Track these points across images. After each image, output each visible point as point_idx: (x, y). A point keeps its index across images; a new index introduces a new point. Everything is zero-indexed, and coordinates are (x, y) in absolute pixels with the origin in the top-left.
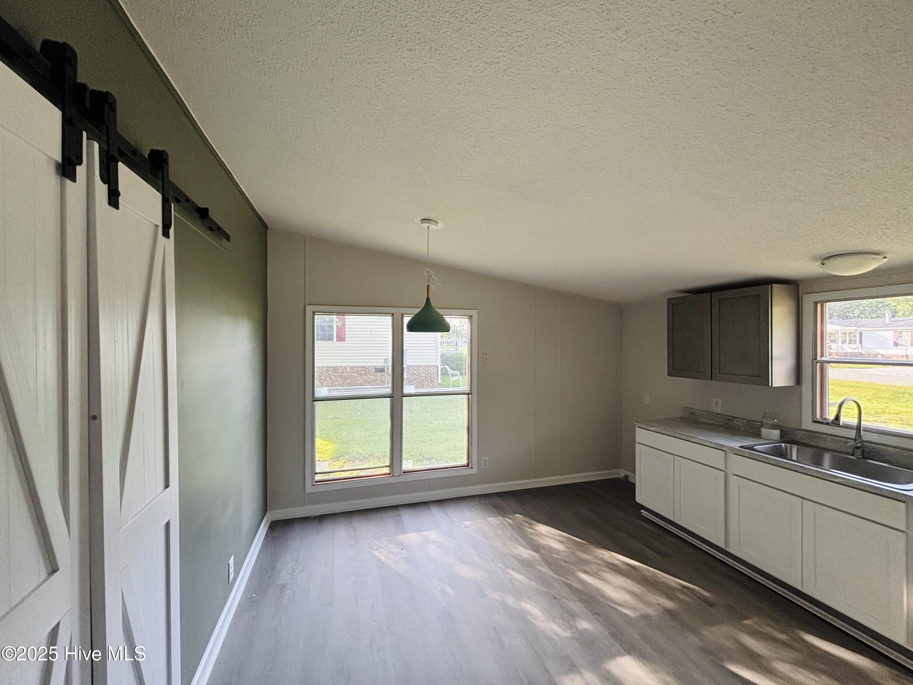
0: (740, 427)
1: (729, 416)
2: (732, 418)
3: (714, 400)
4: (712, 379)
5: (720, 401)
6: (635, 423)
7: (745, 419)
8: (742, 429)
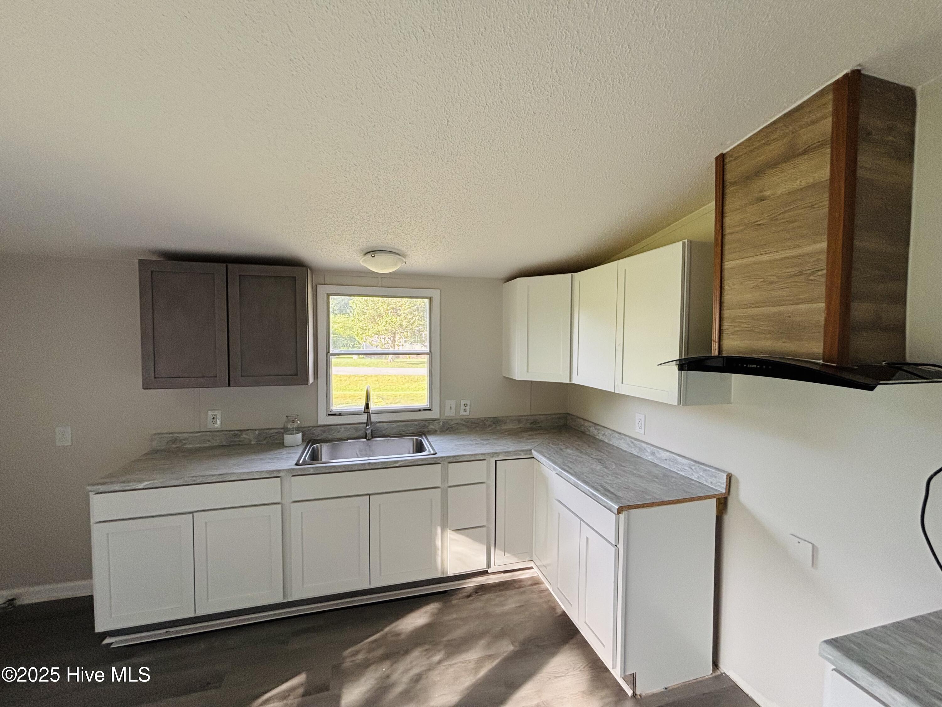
0: (250, 441)
1: (234, 431)
2: (239, 433)
3: (210, 413)
4: (229, 385)
5: (218, 414)
6: (89, 488)
7: (256, 430)
8: (253, 443)
